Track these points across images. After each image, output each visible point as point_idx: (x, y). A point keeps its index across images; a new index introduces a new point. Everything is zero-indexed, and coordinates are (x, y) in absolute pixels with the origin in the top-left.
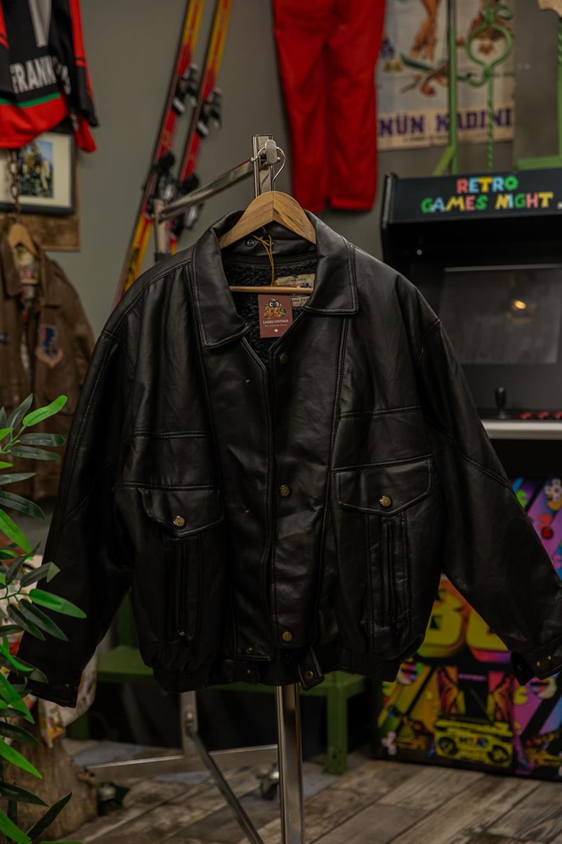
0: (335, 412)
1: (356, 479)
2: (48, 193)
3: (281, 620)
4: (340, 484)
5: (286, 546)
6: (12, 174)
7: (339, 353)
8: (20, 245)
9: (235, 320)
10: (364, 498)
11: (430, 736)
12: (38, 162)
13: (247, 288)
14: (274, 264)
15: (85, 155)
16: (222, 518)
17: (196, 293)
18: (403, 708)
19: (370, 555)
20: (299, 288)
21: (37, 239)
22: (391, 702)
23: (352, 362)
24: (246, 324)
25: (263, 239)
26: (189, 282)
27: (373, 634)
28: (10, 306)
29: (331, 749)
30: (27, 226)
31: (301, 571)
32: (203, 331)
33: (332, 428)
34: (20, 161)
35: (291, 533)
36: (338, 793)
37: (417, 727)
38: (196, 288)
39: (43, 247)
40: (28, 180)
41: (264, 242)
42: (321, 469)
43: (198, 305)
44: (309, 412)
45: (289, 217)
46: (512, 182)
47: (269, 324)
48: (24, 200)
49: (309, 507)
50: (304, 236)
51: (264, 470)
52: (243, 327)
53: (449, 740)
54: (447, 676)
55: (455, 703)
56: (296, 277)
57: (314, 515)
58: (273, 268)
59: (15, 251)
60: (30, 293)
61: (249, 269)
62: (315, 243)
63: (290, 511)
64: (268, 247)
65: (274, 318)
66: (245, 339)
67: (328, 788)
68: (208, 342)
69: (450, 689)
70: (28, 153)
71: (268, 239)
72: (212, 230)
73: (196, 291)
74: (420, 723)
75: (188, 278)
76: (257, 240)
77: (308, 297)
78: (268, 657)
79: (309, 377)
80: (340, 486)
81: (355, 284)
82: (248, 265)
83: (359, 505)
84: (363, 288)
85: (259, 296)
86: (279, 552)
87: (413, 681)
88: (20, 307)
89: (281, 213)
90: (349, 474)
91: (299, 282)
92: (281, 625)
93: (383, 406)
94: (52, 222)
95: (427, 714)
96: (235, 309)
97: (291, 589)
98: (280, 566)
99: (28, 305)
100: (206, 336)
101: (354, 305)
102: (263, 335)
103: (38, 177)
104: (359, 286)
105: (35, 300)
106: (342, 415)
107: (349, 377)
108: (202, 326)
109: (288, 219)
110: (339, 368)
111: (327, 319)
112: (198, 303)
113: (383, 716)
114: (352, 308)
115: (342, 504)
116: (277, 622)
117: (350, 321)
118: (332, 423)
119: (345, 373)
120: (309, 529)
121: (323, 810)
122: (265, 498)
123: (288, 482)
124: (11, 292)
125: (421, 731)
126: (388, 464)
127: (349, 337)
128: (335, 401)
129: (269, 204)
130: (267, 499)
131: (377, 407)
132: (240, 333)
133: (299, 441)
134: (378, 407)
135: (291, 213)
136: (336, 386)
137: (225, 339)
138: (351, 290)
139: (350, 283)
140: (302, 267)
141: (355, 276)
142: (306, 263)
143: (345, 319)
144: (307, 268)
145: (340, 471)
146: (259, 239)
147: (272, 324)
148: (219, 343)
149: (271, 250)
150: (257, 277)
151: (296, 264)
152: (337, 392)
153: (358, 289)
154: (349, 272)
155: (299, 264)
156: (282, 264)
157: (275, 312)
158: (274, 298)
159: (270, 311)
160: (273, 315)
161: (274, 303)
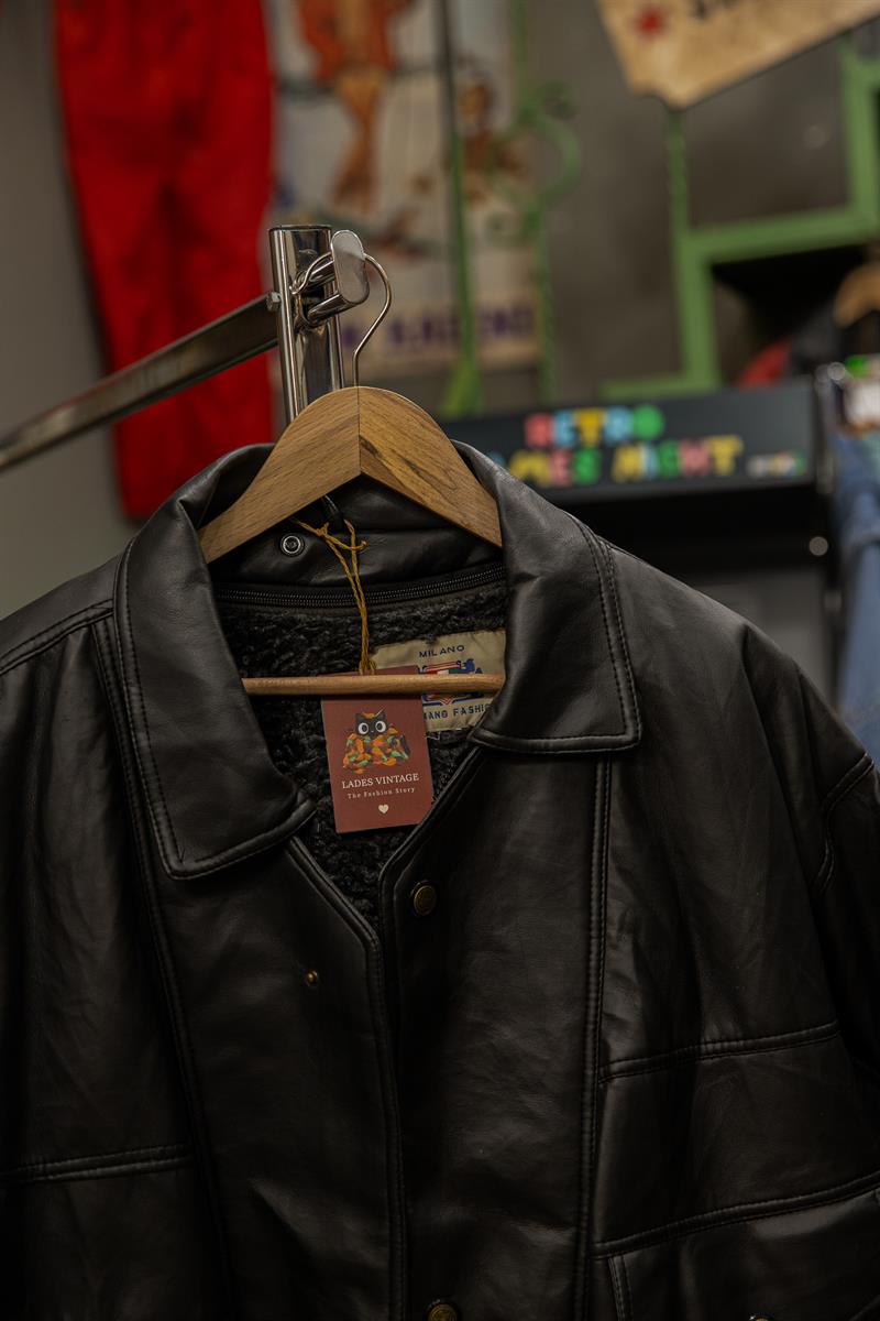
0: (589, 1059)
4: (626, 1294)
9: (267, 785)
13: (294, 681)
14: (367, 605)
17: (136, 705)
20: (443, 677)
23: (629, 896)
24: (300, 797)
25: (330, 533)
26: (109, 672)
32: (164, 826)
33: (583, 1110)
38: (134, 690)
42: (551, 1239)
43: (144, 743)
44: (506, 1061)
45: (408, 463)
46: (649, 422)
47: (361, 790)
50: (457, 517)
51: (374, 1258)
52: (293, 806)
56: (432, 643)
58: (364, 619)
61: (291, 623)
62: (498, 542)
66: (299, 845)
68: (180, 859)
71: (345, 530)
72: (179, 507)
73: (135, 698)
75: (107, 659)
76: (312, 535)
77: (488, 701)
79: (500, 949)
80: (627, 1302)
81: (625, 656)
82: (288, 612)
84: (650, 668)
85: (323, 703)
89: (384, 452)
90: (650, 1256)
91: (445, 658)
93: (730, 1027)
96: (265, 751)
100: (174, 841)
101: (629, 723)
102: (345, 824)
104: (637, 662)
106: (615, 1067)
107: (626, 945)
108: (159, 810)
109: (406, 468)
110: (594, 918)
111: (549, 767)
112: (142, 736)
114: (623, 733)
117: (618, 770)
118: (580, 1092)
119: (612, 931)
123: (450, 1290)
126: (760, 1211)
127: (617, 821)
128: (586, 1022)
129: (345, 425)
131: (712, 1030)
132: (283, 827)
133: (480, 1153)
134: (715, 1032)
135: (416, 450)
136: (588, 976)
137: (238, 848)
138: (616, 676)
139: (612, 655)
140: (451, 612)
141: (625, 635)
142: (460, 599)
143: (600, 767)
144: (461, 614)
145: (621, 1250)
146: (318, 532)
147: (368, 789)
148: (217, 859)
149: (355, 565)
150: (315, 648)
151: (432, 604)
152: (593, 995)
153: (637, 673)
154: (605, 620)
155: (441, 603)
156: (391, 606)
157: (376, 751)
158: (371, 711)
159: (361, 750)
160: (371, 761)
161: (371, 723)
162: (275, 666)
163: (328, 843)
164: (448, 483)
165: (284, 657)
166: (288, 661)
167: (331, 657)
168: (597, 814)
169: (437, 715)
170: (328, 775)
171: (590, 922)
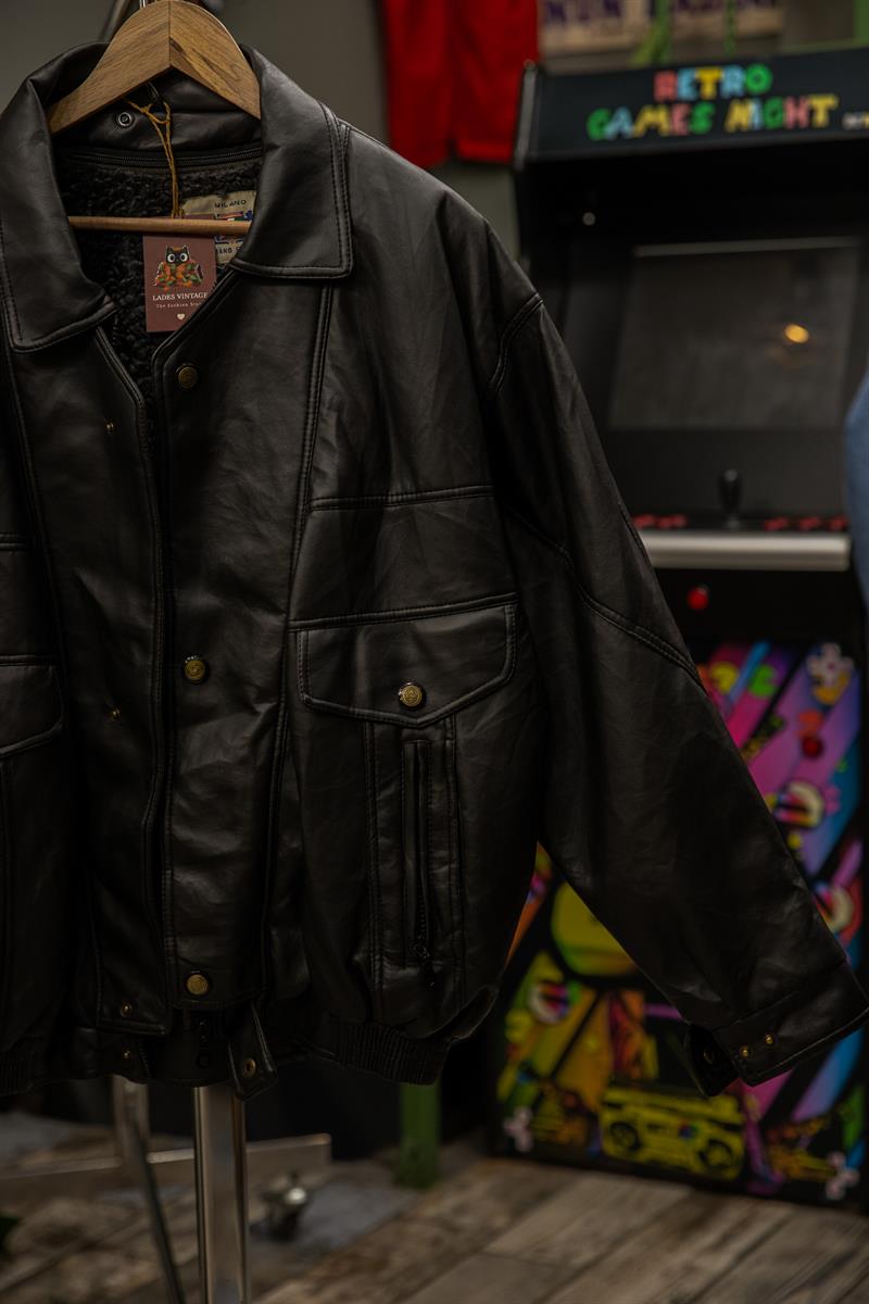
0: (302, 498)
1: (346, 647)
3: (186, 949)
4: (306, 655)
5: (196, 788)
7: (311, 366)
9: (77, 289)
10: (362, 686)
11: (592, 1118)
13: (121, 220)
14: (176, 167)
16: (57, 727)
18: (544, 1063)
19: (375, 813)
20: (231, 223)
22: (523, 1054)
23: (339, 386)
24: (107, 299)
25: (151, 111)
27: (381, 983)
29: (409, 1142)
31: (226, 843)
32: (12, 314)
33: (294, 534)
35: (208, 761)
36: (414, 1228)
37: (571, 1102)
41: (153, 117)
42: (273, 621)
44: (246, 497)
45: (205, 60)
46: (760, 78)
47: (166, 302)
49: (247, 707)
50: (238, 102)
51: (145, 622)
52: (99, 305)
53: (626, 1127)
54: (625, 1009)
55: (638, 1059)
56: (225, 197)
57: (258, 721)
58: (174, 177)
61: (122, 178)
62: (259, 117)
63: (205, 714)
64: (162, 127)
65: (176, 286)
66: (101, 333)
67: (399, 1217)
68: (21, 338)
69: (629, 1036)
71: (163, 110)
72: (30, 85)
74: (575, 1094)
76: (138, 112)
77: (242, 242)
78: (162, 1028)
79: (247, 419)
80: (305, 661)
81: (348, 210)
82: (118, 169)
83: (350, 701)
84: (365, 220)
85: (145, 238)
86: (180, 802)
87: (562, 1017)
89: (187, 50)
90: (329, 634)
91: (232, 209)
92: (186, 960)
93: (409, 485)
95: (587, 1078)
96: (78, 263)
97: (205, 883)
98: (183, 833)
100: (18, 326)
101: (345, 259)
102: (152, 326)
104: (355, 216)
106: (315, 503)
107: (332, 419)
108: (10, 303)
109: (203, 63)
110: (312, 399)
111: (286, 289)
113: (508, 1080)
114: (339, 266)
115: (308, 701)
116: (176, 955)
117: (336, 293)
118: (294, 521)
119: (324, 411)
120: (243, 752)
121: (382, 1263)
122: (150, 684)
123: (200, 652)
125: (576, 1108)
126: (417, 614)
127: (335, 332)
128: (301, 473)
129: (159, 29)
130: (153, 687)
131: (396, 487)
132: (90, 319)
133: (228, 560)
134: (398, 488)
135: (211, 50)
136: (304, 440)
137: (59, 331)
138: (338, 224)
139: (337, 208)
140: (237, 174)
141: (348, 194)
142: (245, 165)
143: (325, 290)
144: (244, 176)
145: (307, 628)
146: (142, 110)
147: (171, 302)
148: (45, 340)
149: (168, 135)
150: (139, 197)
151: (225, 169)
152: (307, 454)
153: (354, 223)
154: (334, 182)
155: (233, 168)
156: (195, 168)
157: (180, 275)
158: (178, 244)
159: (168, 273)
160: (175, 282)
161: (177, 254)
162: (110, 209)
163: (138, 339)
164: (234, 76)
165: (117, 202)
166: (121, 205)
167: (151, 204)
168: (320, 325)
169: (225, 251)
170: (144, 291)
171: (308, 402)
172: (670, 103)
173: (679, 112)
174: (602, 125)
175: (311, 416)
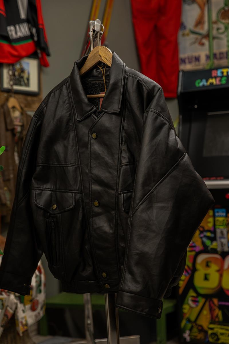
0: (119, 163)
2: (27, 85)
6: (10, 76)
8: (14, 107)
11: (206, 332)
12: (22, 71)
15: (45, 69)
18: (193, 319)
21: (23, 105)
22: (187, 316)
28: (9, 134)
29: (159, 339)
30: (18, 100)
34: (14, 70)
37: (200, 328)
39: (25, 109)
40: (18, 79)
42: (113, 192)
44: (106, 163)
48: (16, 87)
49: (109, 212)
53: (215, 334)
54: (213, 303)
55: (217, 316)
59: (11, 110)
60: (19, 129)
63: (99, 214)
69: (215, 310)
70: (18, 66)
74: (201, 326)
80: (123, 201)
87: (197, 306)
88: (14, 135)
94: (29, 98)
95: (204, 321)
99: (18, 135)
103: (22, 77)
105: (21, 132)
113: (184, 323)
118: (118, 169)
119: (123, 143)
123: (98, 199)
124: (9, 127)
125: (202, 330)
128: (119, 157)
136: (119, 150)
168: (122, 123)
171: (120, 141)
172: (216, 77)
173: (218, 79)
174: (199, 83)
175: (120, 144)
